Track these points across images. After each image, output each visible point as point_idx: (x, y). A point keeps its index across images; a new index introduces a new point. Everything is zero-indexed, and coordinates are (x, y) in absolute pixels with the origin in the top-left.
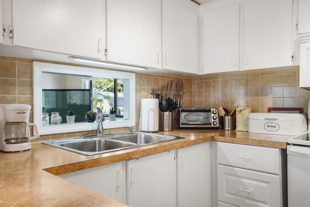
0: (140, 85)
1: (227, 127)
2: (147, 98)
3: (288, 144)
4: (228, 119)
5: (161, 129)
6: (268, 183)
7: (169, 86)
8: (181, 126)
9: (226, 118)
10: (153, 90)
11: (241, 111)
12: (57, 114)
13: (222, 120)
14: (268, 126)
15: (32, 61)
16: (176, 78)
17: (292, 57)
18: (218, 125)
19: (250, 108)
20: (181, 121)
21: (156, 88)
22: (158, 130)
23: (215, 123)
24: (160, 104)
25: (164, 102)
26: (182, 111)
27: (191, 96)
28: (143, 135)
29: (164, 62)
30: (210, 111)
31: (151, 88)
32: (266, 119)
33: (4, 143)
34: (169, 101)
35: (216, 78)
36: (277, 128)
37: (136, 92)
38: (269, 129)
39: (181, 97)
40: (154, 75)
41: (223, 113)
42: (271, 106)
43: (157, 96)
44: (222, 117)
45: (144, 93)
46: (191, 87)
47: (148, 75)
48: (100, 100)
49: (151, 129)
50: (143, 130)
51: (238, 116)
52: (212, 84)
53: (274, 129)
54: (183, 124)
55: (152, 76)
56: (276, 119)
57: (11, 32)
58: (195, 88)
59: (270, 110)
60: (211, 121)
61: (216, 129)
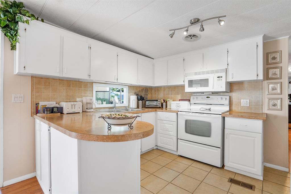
0: (130, 90)
1: (164, 107)
2: (133, 95)
4: (164, 104)
5: (138, 107)
6: (172, 125)
7: (142, 91)
9: (164, 103)
10: (135, 92)
11: (169, 100)
12: (100, 101)
13: (162, 104)
15: (93, 83)
16: (145, 87)
17: (184, 81)
18: (161, 106)
19: (172, 100)
20: (146, 105)
21: (136, 92)
22: (136, 107)
23: (159, 105)
24: (138, 98)
25: (139, 97)
26: (147, 101)
27: (152, 94)
28: (130, 109)
29: (139, 82)
30: (157, 101)
31: (134, 91)
32: (177, 104)
33: (86, 109)
34: (141, 97)
35: (161, 87)
36: (180, 107)
37: (128, 93)
38: (177, 107)
39: (147, 95)
40: (136, 87)
41: (163, 101)
43: (137, 95)
45: (131, 93)
46: (152, 91)
47: (133, 86)
48: (113, 96)
49: (134, 107)
50: (131, 107)
51: (168, 103)
52: (160, 90)
54: (147, 106)
55: (135, 87)
56: (179, 104)
57: (90, 76)
58: (153, 91)
59: (180, 100)
60: (158, 104)
61: (160, 107)
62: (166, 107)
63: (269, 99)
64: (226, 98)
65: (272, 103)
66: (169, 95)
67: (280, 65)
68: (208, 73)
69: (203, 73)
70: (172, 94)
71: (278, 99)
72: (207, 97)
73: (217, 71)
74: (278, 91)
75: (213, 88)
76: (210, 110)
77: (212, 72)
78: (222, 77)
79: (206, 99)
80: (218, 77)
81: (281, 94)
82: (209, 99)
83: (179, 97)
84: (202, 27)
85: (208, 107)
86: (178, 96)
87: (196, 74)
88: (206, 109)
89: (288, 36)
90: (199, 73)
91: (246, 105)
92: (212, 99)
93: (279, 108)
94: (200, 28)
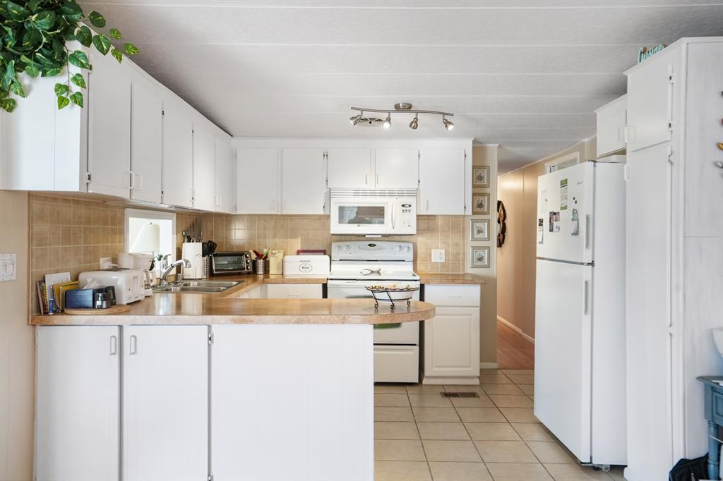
0: (177, 227)
1: (261, 271)
3: (327, 279)
4: (261, 262)
7: (195, 227)
8: (215, 272)
9: (258, 261)
11: (272, 254)
13: (254, 263)
14: (303, 268)
15: (124, 207)
17: (324, 207)
18: (251, 270)
20: (215, 267)
21: (186, 229)
23: (248, 268)
24: (203, 247)
25: (206, 246)
26: (216, 255)
30: (243, 255)
31: (183, 229)
32: (301, 261)
37: (175, 235)
38: (302, 270)
39: (201, 238)
40: (185, 214)
41: (254, 256)
42: (300, 249)
44: (254, 261)
45: (180, 236)
51: (272, 260)
53: (308, 270)
56: (309, 261)
59: (299, 253)
60: (245, 265)
61: (249, 273)
62: (266, 271)
63: (474, 248)
64: (408, 247)
65: (476, 256)
66: (265, 238)
67: (488, 190)
68: (382, 194)
69: (373, 194)
70: (275, 236)
71: (484, 248)
72: (370, 245)
73: (401, 194)
74: (484, 235)
75: (393, 228)
76: (378, 272)
77: (391, 194)
78: (410, 206)
79: (369, 250)
80: (403, 206)
81: (489, 240)
82: (375, 250)
83: (297, 244)
84: (416, 122)
85: (375, 267)
86: (293, 240)
87: (357, 193)
88: (372, 272)
89: (498, 145)
90: (364, 193)
91: (440, 261)
92: (381, 249)
93: (486, 263)
94: (412, 123)
